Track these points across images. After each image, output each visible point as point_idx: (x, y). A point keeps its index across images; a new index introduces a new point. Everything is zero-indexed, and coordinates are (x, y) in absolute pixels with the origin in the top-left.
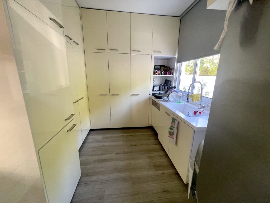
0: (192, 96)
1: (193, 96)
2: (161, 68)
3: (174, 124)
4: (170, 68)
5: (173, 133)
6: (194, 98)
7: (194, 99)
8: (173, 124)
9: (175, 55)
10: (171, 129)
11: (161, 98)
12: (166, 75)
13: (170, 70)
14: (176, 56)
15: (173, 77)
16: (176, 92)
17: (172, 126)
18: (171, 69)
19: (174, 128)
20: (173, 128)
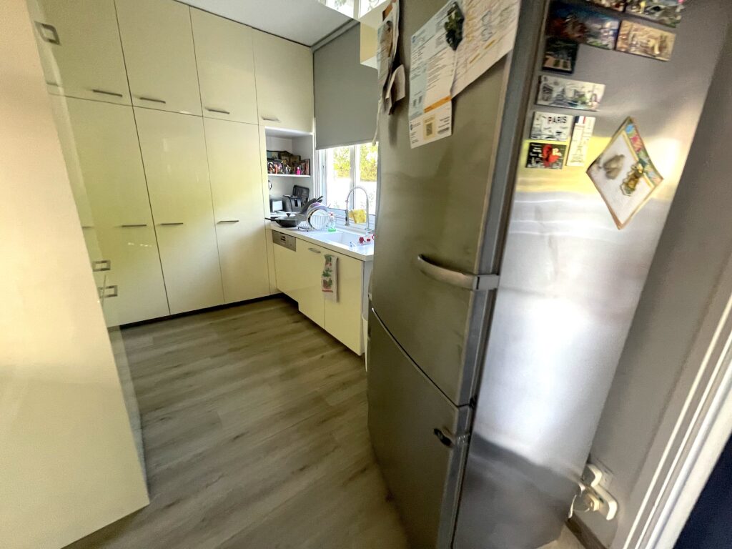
0: (353, 214)
1: (355, 213)
2: (280, 158)
3: (331, 265)
4: (302, 159)
5: (331, 281)
6: (357, 216)
7: (357, 219)
8: (328, 265)
9: (311, 131)
10: (325, 275)
11: (295, 226)
12: (296, 173)
13: (303, 164)
14: (313, 133)
15: (311, 179)
16: (324, 209)
17: (328, 270)
18: (304, 161)
19: (331, 271)
20: (329, 273)
